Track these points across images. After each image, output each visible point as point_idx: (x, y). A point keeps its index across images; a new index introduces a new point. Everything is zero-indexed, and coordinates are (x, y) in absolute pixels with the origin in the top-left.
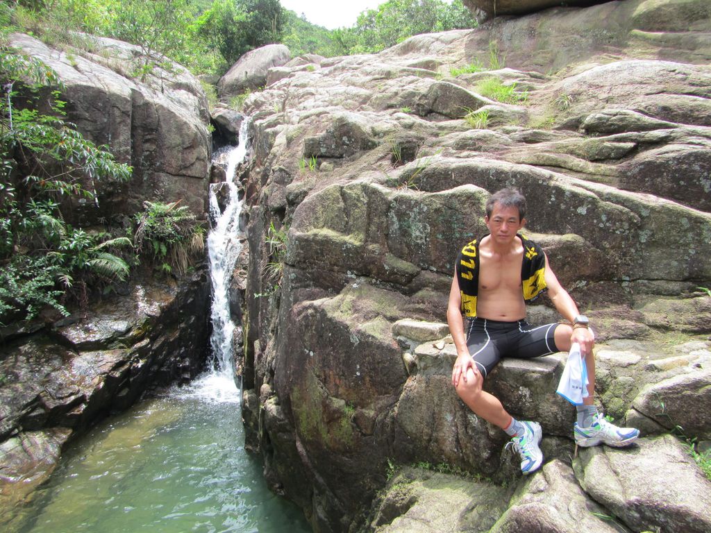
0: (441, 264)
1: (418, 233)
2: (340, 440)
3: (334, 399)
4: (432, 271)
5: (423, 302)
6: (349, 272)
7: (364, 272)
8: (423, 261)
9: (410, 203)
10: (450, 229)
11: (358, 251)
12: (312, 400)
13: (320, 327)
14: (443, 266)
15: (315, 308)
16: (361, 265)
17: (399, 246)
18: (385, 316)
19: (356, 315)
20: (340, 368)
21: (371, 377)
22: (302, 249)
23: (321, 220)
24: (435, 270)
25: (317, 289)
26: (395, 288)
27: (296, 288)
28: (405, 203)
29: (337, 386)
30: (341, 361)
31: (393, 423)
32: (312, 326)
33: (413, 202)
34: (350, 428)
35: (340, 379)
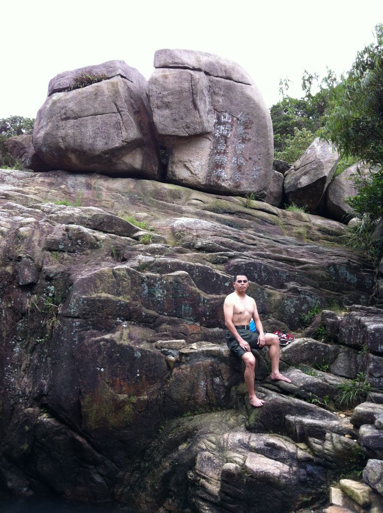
0: (170, 311)
1: (159, 295)
2: (123, 420)
3: (119, 395)
4: (164, 315)
5: (166, 331)
6: (118, 319)
7: (128, 318)
8: (160, 310)
9: (156, 279)
10: (177, 292)
11: (127, 305)
12: (103, 400)
13: (110, 351)
14: (172, 312)
15: (106, 340)
16: (127, 314)
17: (147, 303)
18: (148, 341)
19: (132, 342)
20: (125, 374)
21: (147, 375)
22: (88, 306)
23: (100, 288)
24: (166, 314)
25: (95, 331)
26: (145, 326)
27: (79, 332)
28: (153, 279)
29: (121, 386)
30: (126, 369)
31: (164, 398)
32: (104, 352)
33: (157, 279)
34: (132, 410)
35: (124, 381)
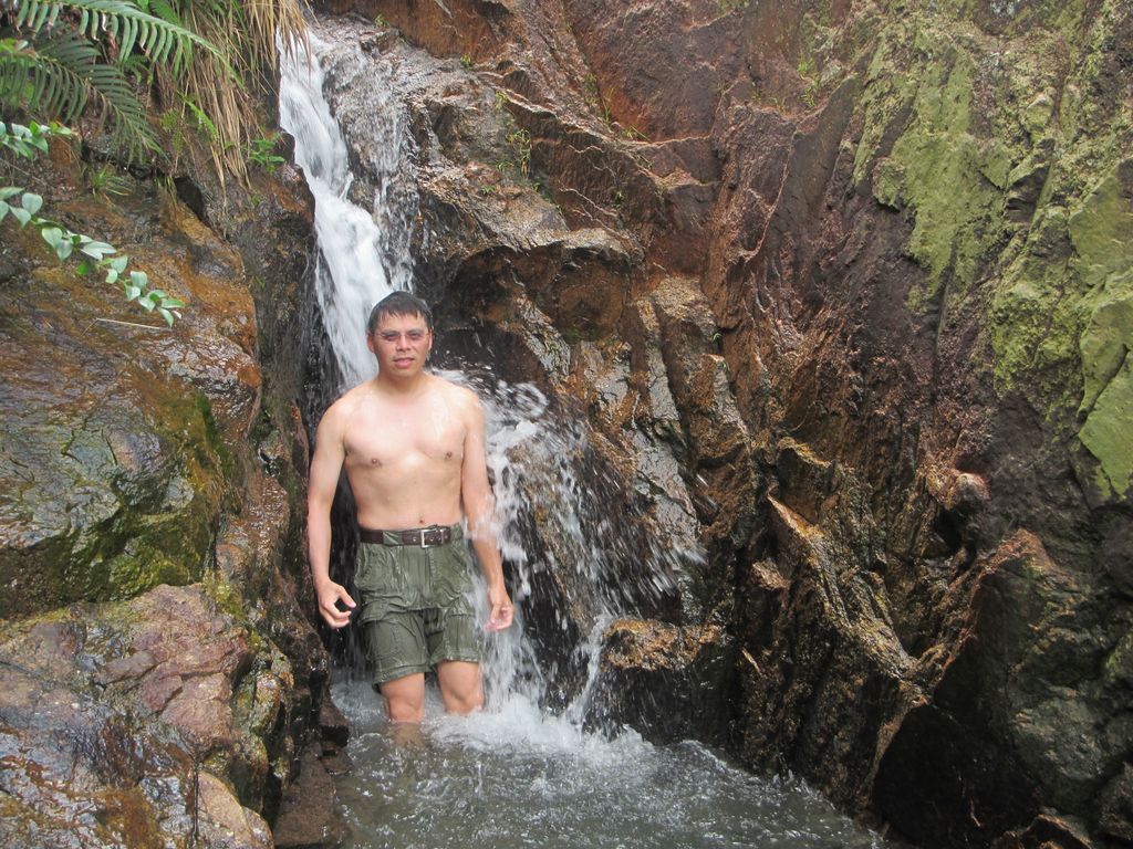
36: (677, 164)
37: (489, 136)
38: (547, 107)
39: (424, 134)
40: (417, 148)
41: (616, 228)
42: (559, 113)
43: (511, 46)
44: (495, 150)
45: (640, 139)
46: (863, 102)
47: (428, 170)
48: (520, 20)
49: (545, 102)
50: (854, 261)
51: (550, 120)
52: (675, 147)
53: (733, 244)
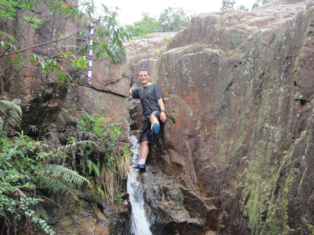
36: (212, 204)
37: (175, 195)
38: (188, 189)
39: (162, 194)
40: (160, 197)
41: (199, 218)
42: (190, 190)
43: (182, 174)
44: (176, 198)
45: (206, 197)
46: (243, 192)
47: (161, 203)
48: (185, 168)
49: (187, 187)
50: (240, 229)
51: (188, 192)
52: (212, 199)
53: (221, 224)
